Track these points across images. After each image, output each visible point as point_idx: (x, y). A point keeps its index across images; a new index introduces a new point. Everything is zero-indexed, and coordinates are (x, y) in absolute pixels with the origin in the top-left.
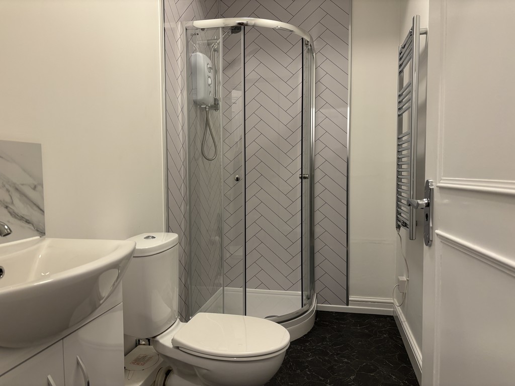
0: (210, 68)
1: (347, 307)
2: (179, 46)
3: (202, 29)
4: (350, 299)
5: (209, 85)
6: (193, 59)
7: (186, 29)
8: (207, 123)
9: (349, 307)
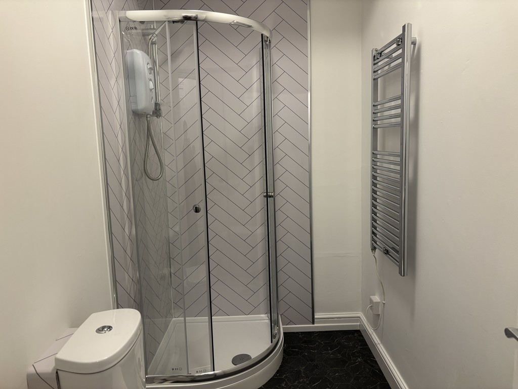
0: (150, 68)
1: (313, 325)
2: (112, 43)
3: (141, 22)
4: (316, 317)
5: (151, 90)
6: (128, 58)
7: (120, 21)
8: (149, 134)
9: (315, 325)
